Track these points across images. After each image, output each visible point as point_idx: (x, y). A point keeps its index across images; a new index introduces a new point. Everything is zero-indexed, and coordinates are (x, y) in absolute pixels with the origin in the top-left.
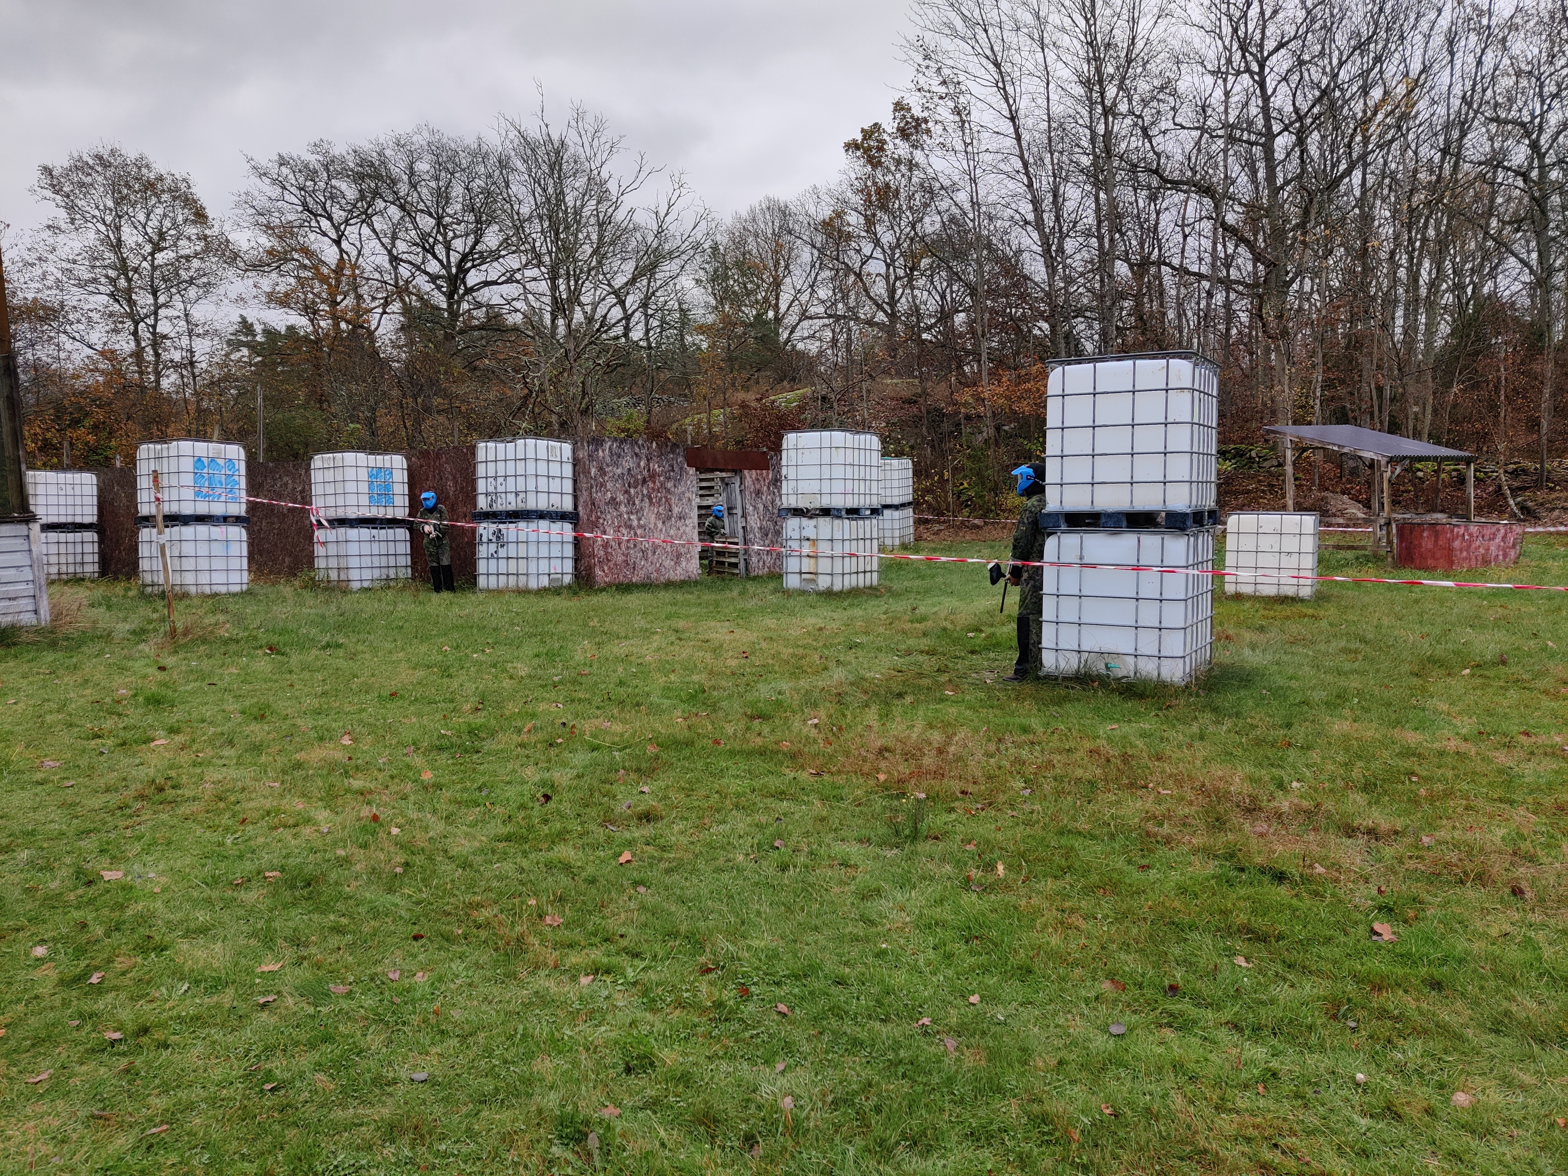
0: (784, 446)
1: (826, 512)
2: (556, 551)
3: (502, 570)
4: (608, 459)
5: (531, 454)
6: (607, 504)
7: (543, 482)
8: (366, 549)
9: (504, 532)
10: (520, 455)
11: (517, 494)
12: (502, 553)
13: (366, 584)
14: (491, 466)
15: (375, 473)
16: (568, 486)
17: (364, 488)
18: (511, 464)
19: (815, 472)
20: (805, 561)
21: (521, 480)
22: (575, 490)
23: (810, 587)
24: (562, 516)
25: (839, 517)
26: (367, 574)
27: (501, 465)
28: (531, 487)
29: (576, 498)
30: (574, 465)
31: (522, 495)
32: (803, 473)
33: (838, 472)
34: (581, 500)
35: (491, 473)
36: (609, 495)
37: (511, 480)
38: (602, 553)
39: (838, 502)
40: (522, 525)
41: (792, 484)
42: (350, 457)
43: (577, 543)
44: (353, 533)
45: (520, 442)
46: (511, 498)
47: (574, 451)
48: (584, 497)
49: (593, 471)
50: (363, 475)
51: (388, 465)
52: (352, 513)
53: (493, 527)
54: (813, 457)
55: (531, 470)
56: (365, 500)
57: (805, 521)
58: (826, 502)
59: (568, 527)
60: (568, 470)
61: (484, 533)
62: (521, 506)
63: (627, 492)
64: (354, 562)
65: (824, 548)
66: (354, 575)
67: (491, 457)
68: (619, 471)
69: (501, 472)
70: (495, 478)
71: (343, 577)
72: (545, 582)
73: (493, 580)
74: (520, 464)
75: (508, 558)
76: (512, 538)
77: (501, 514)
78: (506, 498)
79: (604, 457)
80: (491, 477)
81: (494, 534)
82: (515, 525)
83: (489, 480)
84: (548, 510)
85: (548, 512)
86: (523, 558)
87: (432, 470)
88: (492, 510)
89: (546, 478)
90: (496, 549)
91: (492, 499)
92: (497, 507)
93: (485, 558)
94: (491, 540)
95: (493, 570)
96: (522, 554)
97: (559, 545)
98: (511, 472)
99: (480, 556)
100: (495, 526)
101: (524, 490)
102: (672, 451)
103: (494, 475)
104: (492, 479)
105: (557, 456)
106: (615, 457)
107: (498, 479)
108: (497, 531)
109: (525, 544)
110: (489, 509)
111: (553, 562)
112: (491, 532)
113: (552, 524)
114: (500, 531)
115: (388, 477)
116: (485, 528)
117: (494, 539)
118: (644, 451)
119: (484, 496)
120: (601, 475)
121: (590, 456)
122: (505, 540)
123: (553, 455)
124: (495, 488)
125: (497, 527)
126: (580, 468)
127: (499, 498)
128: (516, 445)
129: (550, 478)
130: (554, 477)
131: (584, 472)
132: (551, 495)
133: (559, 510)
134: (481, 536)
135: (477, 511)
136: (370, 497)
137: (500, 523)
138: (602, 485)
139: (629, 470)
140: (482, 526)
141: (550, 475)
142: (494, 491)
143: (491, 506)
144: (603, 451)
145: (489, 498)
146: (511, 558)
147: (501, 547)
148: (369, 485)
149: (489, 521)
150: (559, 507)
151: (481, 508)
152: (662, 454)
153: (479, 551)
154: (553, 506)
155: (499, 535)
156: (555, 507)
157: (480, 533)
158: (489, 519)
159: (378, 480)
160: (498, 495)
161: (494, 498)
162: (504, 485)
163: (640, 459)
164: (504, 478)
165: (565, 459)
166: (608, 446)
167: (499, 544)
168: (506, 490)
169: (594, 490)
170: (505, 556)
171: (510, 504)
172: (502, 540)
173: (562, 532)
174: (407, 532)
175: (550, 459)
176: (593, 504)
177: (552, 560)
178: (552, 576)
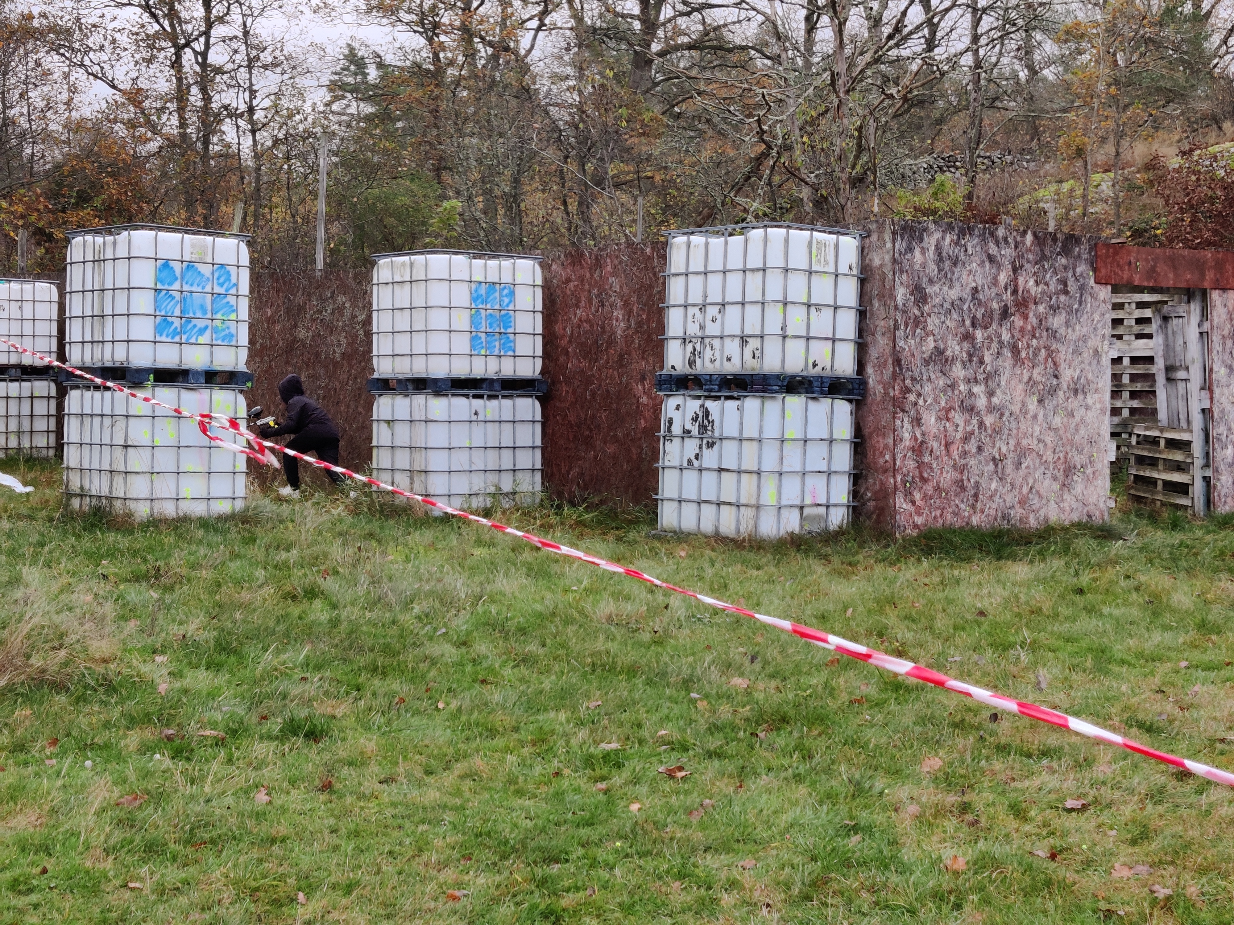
2: (817, 458)
3: (709, 494)
4: (932, 269)
5: (776, 259)
6: (927, 362)
7: (797, 316)
8: (461, 436)
9: (715, 415)
10: (755, 262)
11: (744, 341)
12: (710, 458)
14: (696, 282)
15: (482, 294)
16: (847, 325)
17: (462, 320)
18: (734, 280)
21: (753, 312)
22: (861, 332)
24: (834, 387)
26: (461, 485)
27: (715, 281)
28: (773, 326)
29: (862, 348)
30: (863, 282)
31: (754, 343)
34: (873, 353)
35: (695, 297)
36: (930, 343)
37: (733, 312)
38: (912, 464)
40: (752, 404)
42: (439, 262)
43: (861, 444)
44: (439, 406)
45: (756, 234)
46: (733, 347)
47: (863, 253)
48: (878, 347)
49: (901, 294)
50: (461, 295)
52: (439, 369)
53: (693, 406)
55: (774, 292)
56: (462, 344)
59: (843, 409)
60: (849, 292)
61: (677, 417)
62: (751, 366)
63: (967, 337)
64: (437, 461)
66: (438, 486)
67: (697, 265)
68: (954, 294)
69: (715, 296)
70: (703, 307)
71: (418, 489)
72: (792, 523)
73: (689, 510)
74: (754, 280)
75: (721, 470)
76: (730, 428)
77: (710, 381)
78: (722, 349)
79: (924, 266)
80: (694, 305)
81: (695, 419)
82: (737, 403)
83: (691, 311)
84: (805, 374)
85: (804, 378)
86: (750, 472)
87: (587, 287)
88: (694, 372)
89: (804, 309)
90: (697, 451)
91: (695, 349)
92: (704, 366)
93: (675, 468)
94: (689, 432)
95: (690, 493)
96: (749, 464)
97: (825, 444)
98: (734, 294)
99: (667, 463)
100: (698, 402)
101: (758, 332)
102: (1066, 251)
103: (700, 301)
104: (697, 308)
105: (826, 263)
106: (947, 265)
107: (708, 308)
108: (701, 415)
109: (755, 444)
110: (687, 370)
111: (810, 480)
112: (690, 415)
113: (811, 403)
114: (707, 413)
115: (506, 300)
116: (678, 407)
117: (695, 431)
118: (1008, 252)
119: (679, 342)
120: (917, 302)
121: (894, 261)
122: (717, 434)
123: (819, 261)
124: (702, 327)
125: (702, 406)
126: (874, 288)
127: (708, 348)
128: (746, 241)
129: (813, 309)
130: (819, 307)
131: (881, 296)
132: (812, 343)
133: (827, 373)
134: (670, 422)
135: (664, 372)
136: (472, 339)
137: (707, 397)
138: (917, 323)
139: (975, 290)
140: (671, 403)
141: (812, 302)
142: (699, 334)
143: (692, 363)
144: (923, 251)
145: (689, 347)
146: (727, 470)
147: (708, 448)
148: (471, 316)
149: (686, 392)
150: (828, 367)
151: (673, 367)
152: (1044, 257)
153: (664, 451)
154: (815, 365)
155: (706, 422)
156: (818, 369)
157: (669, 415)
158: (687, 388)
159: (488, 306)
160: (707, 341)
161: (698, 347)
162: (718, 322)
163: (999, 267)
164: (719, 307)
165: (843, 269)
166: (933, 242)
167: (705, 441)
168: (722, 331)
169: (900, 333)
170: (716, 466)
171: (729, 359)
172: (709, 433)
173: (832, 418)
174: (537, 404)
175: (814, 268)
176: (898, 362)
177: (808, 479)
178: (806, 511)
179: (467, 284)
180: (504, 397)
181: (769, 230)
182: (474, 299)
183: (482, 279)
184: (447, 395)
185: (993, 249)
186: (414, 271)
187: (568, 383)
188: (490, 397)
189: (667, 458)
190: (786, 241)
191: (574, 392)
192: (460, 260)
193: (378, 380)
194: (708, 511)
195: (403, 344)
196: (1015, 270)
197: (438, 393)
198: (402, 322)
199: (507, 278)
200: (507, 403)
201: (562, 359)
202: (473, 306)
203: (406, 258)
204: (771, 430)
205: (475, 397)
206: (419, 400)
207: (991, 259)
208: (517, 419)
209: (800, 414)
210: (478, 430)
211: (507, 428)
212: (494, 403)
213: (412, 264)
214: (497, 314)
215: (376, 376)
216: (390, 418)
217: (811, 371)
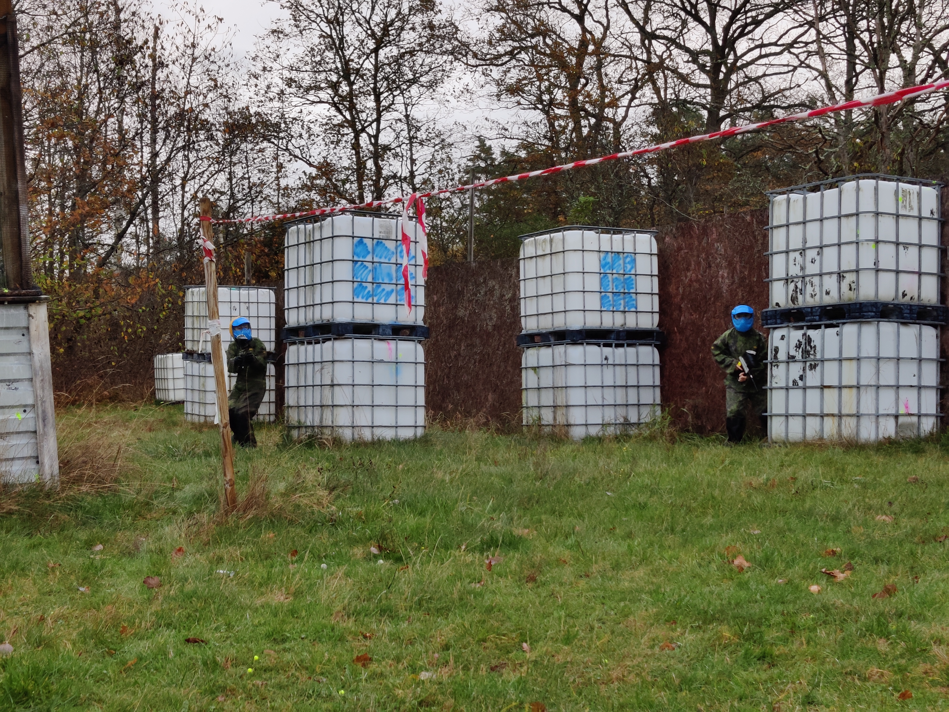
2: (908, 375)
3: (813, 408)
5: (867, 205)
7: (887, 253)
8: (594, 377)
9: (816, 342)
10: (848, 209)
11: (841, 276)
12: (813, 378)
13: (594, 431)
14: (796, 232)
15: (610, 260)
16: (931, 259)
17: (594, 283)
18: (831, 226)
21: (848, 252)
22: (944, 265)
24: (921, 314)
26: (596, 416)
27: (813, 228)
28: (867, 261)
30: (944, 224)
31: (850, 278)
35: (796, 243)
37: (830, 254)
40: (850, 329)
44: (576, 353)
45: (849, 186)
46: (831, 283)
47: (943, 200)
50: (593, 263)
52: (575, 322)
53: (796, 335)
55: (867, 233)
56: (594, 302)
59: (931, 333)
60: (931, 232)
61: (782, 346)
62: (848, 297)
64: (575, 397)
66: (576, 416)
67: (796, 216)
69: (813, 241)
70: (803, 251)
71: (560, 420)
72: (888, 429)
73: (797, 423)
74: (848, 225)
75: (823, 387)
76: (831, 352)
77: (812, 312)
78: (821, 285)
80: (795, 251)
81: (798, 346)
82: (836, 329)
83: (792, 255)
84: (896, 302)
85: (896, 305)
86: (850, 387)
87: (695, 253)
88: (796, 307)
89: (893, 247)
90: (801, 373)
91: (796, 287)
92: (805, 301)
93: (781, 388)
94: (794, 357)
95: (796, 408)
96: (849, 380)
97: (916, 364)
98: (831, 237)
99: (774, 385)
100: (801, 332)
101: (854, 268)
103: (800, 246)
104: (798, 253)
105: (911, 208)
107: (808, 252)
108: (803, 342)
109: (854, 363)
110: (791, 305)
111: (905, 393)
112: (794, 342)
113: (902, 328)
114: (809, 340)
115: (629, 267)
116: (783, 338)
117: (799, 356)
119: (782, 282)
122: (818, 356)
123: (905, 207)
124: (803, 268)
125: (804, 334)
127: (809, 286)
128: (840, 192)
129: (901, 248)
130: (906, 245)
132: (902, 276)
133: (915, 302)
134: (776, 350)
135: (770, 309)
136: (602, 298)
137: (810, 327)
140: (777, 334)
141: (901, 240)
142: (801, 274)
143: (794, 299)
145: (792, 286)
146: (829, 387)
147: (811, 369)
148: (601, 279)
149: (791, 324)
150: (916, 297)
151: (777, 304)
153: (772, 376)
154: (904, 295)
155: (808, 348)
156: (907, 298)
157: (775, 345)
158: (790, 322)
159: (614, 271)
160: (807, 279)
161: (799, 285)
162: (817, 262)
164: (817, 250)
165: (926, 213)
167: (808, 364)
168: (821, 270)
170: (819, 384)
171: (828, 293)
172: (812, 357)
173: (920, 340)
174: (656, 351)
175: (901, 212)
177: (902, 392)
178: (901, 420)
179: (596, 254)
180: (629, 345)
181: (860, 181)
182: (602, 266)
183: (609, 250)
184: (582, 344)
186: (554, 245)
187: (681, 331)
188: (617, 346)
189: (774, 381)
190: (876, 189)
191: (687, 340)
192: (591, 235)
193: (526, 335)
194: (813, 424)
195: (545, 305)
197: (575, 343)
198: (545, 287)
199: (629, 248)
200: (631, 350)
201: (676, 313)
202: (602, 271)
203: (547, 236)
204: (868, 350)
205: (605, 345)
206: (560, 349)
208: (640, 363)
209: (893, 337)
210: (608, 372)
211: (632, 371)
212: (621, 350)
213: (551, 240)
214: (622, 278)
215: (524, 332)
216: (536, 365)
217: (901, 300)
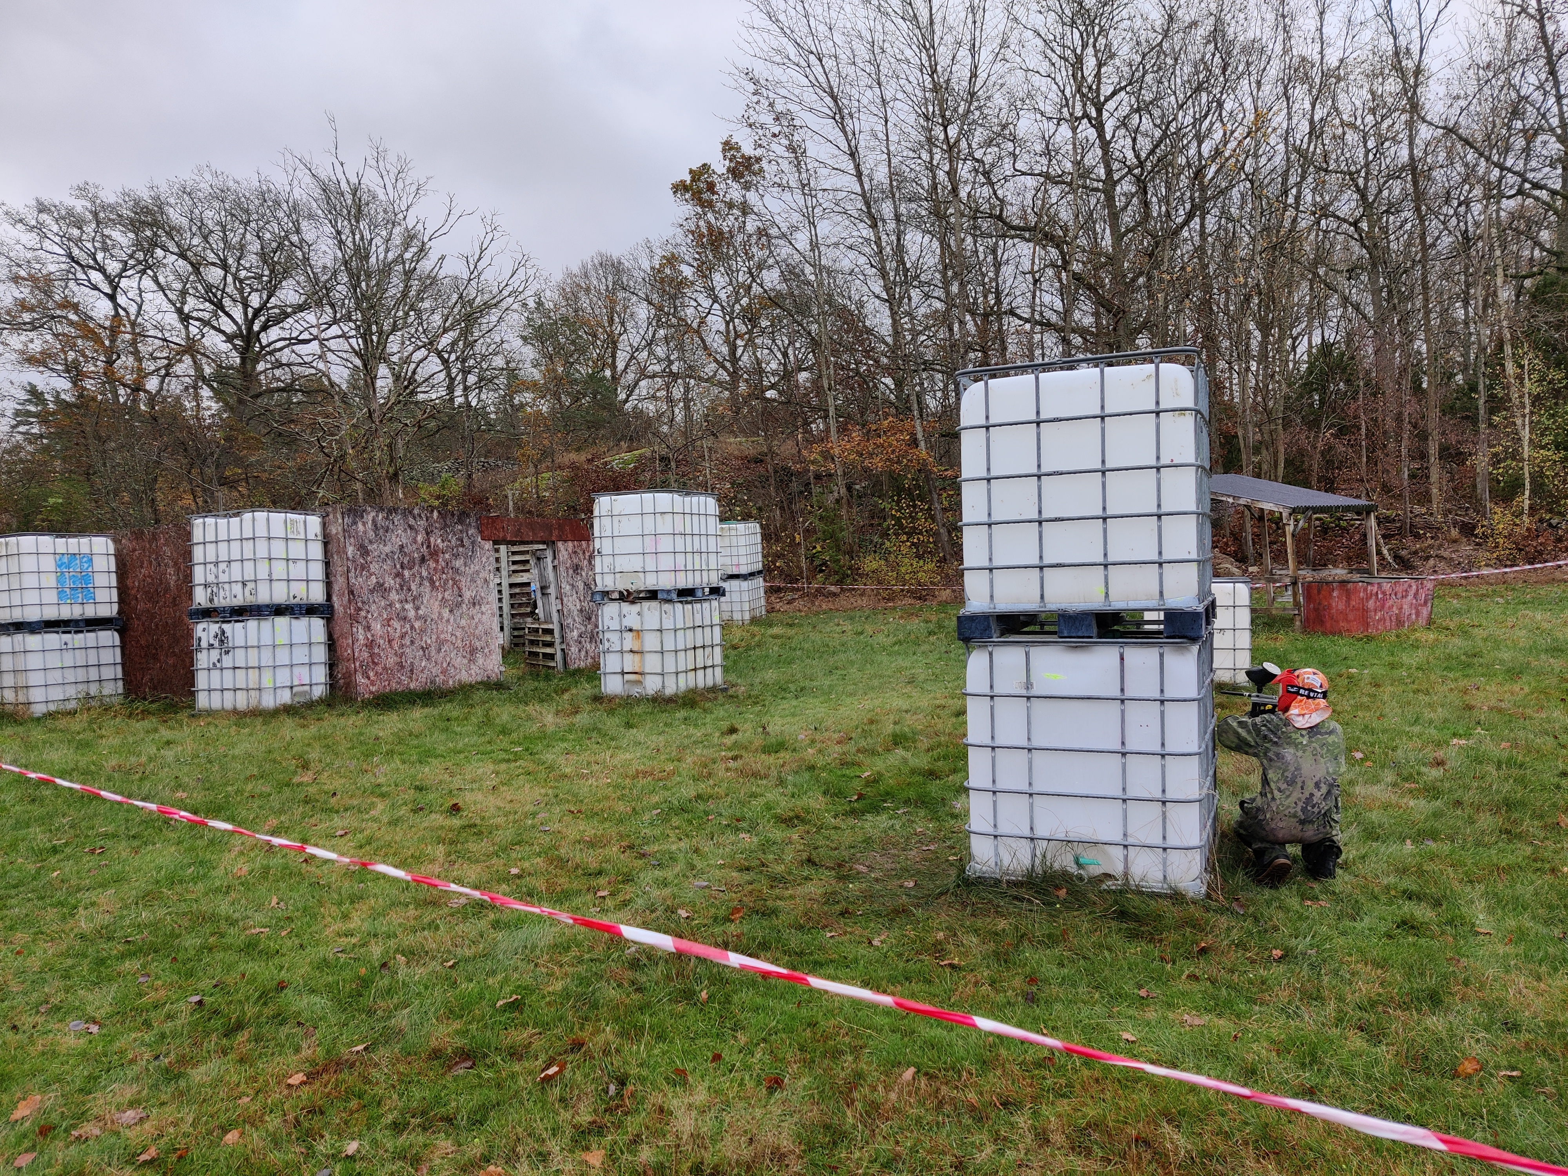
0: (596, 513)
1: (652, 595)
2: (301, 655)
3: (228, 684)
4: (371, 534)
5: (262, 531)
6: (371, 591)
7: (279, 567)
8: (54, 660)
9: (229, 633)
10: (248, 534)
11: (244, 584)
12: (227, 661)
13: (52, 707)
14: (211, 548)
15: (65, 562)
16: (317, 571)
17: (50, 581)
18: (235, 545)
19: (635, 545)
20: (628, 657)
21: (249, 566)
22: (327, 575)
23: (635, 691)
24: (310, 610)
25: (669, 601)
26: (57, 694)
27: (223, 547)
28: (263, 574)
29: (328, 585)
30: (326, 544)
31: (251, 586)
32: (622, 545)
33: (666, 544)
34: (336, 588)
35: (211, 558)
36: (373, 580)
37: (236, 567)
39: (666, 582)
40: (252, 624)
41: (607, 560)
42: (27, 542)
43: (332, 644)
44: (33, 641)
45: (249, 516)
46: (237, 589)
47: (324, 526)
48: (339, 583)
49: (350, 550)
50: (48, 564)
51: (85, 550)
52: (32, 615)
53: (214, 628)
54: (632, 526)
55: (262, 553)
56: (51, 597)
57: (626, 607)
58: (651, 582)
59: (318, 624)
60: (316, 550)
61: (204, 636)
62: (250, 599)
63: (399, 575)
64: (35, 679)
65: (651, 642)
66: (37, 695)
67: (211, 537)
68: (387, 549)
69: (223, 556)
70: (216, 564)
71: (21, 699)
72: (285, 697)
73: (216, 696)
75: (235, 668)
76: (239, 641)
77: (224, 611)
78: (230, 591)
79: (365, 532)
80: (210, 563)
81: (216, 636)
82: (243, 624)
83: (209, 567)
84: (288, 603)
85: (287, 605)
86: (254, 668)
88: (213, 606)
89: (283, 562)
90: (219, 657)
91: (213, 592)
92: (221, 601)
93: (205, 669)
94: (212, 645)
95: (216, 684)
96: (253, 662)
97: (306, 648)
98: (236, 554)
99: (199, 667)
100: (217, 625)
101: (253, 578)
102: (460, 521)
103: (214, 560)
104: (213, 565)
105: (298, 533)
106: (381, 532)
107: (220, 565)
108: (220, 633)
109: (256, 650)
110: (209, 605)
111: (296, 670)
112: (212, 634)
113: (294, 622)
114: (223, 632)
115: (86, 565)
116: (204, 630)
117: (216, 644)
118: (422, 523)
119: (202, 587)
120: (362, 555)
121: (344, 530)
122: (231, 644)
123: (293, 532)
124: (216, 577)
125: (220, 627)
126: (333, 547)
127: (221, 591)
128: (241, 521)
129: (291, 563)
130: (295, 561)
131: (338, 552)
132: (292, 583)
133: (305, 601)
134: (200, 639)
135: (194, 607)
136: (59, 593)
137: (223, 622)
138: (363, 568)
139: (402, 547)
140: (200, 627)
141: (291, 557)
142: (215, 581)
143: (211, 600)
144: (364, 524)
145: (209, 591)
146: (239, 668)
147: (225, 654)
148: (57, 577)
149: (209, 620)
150: (305, 598)
151: (199, 604)
152: (446, 525)
153: (197, 659)
154: (295, 597)
155: (223, 638)
156: (298, 599)
157: (198, 635)
158: (209, 617)
159: (71, 570)
160: (220, 585)
161: (215, 590)
162: (227, 573)
163: (417, 532)
164: (227, 563)
165: (311, 536)
166: (370, 518)
167: (223, 650)
168: (230, 579)
169: (352, 575)
170: (231, 666)
171: (235, 597)
172: (226, 645)
173: (310, 630)
174: (116, 635)
175: (290, 536)
176: (351, 592)
177: (295, 669)
178: (295, 690)
179: (52, 556)
180: (88, 631)
181: (256, 513)
182: (59, 566)
183: (65, 552)
184: (40, 633)
185: (412, 521)
186: (9, 548)
188: (76, 632)
189: (199, 663)
190: (268, 519)
192: (46, 539)
194: (229, 696)
196: (427, 534)
197: (32, 632)
200: (90, 636)
202: (59, 571)
204: (266, 639)
205: (64, 633)
206: (19, 638)
207: (411, 527)
208: (99, 645)
209: (287, 628)
210: (68, 655)
211: (92, 653)
212: (80, 636)
213: (7, 544)
214: (79, 575)
217: (293, 601)
